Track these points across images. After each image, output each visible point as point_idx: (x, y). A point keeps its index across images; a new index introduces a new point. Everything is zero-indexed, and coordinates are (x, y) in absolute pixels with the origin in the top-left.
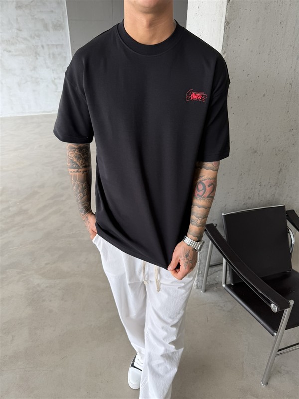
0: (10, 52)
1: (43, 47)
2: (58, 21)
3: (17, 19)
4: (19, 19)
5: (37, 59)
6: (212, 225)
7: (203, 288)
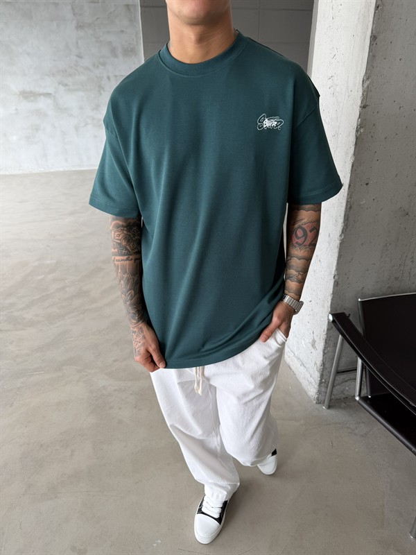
0: (66, 85)
1: (109, 78)
2: (130, 44)
3: (77, 43)
4: (79, 42)
5: (101, 94)
7: (326, 403)
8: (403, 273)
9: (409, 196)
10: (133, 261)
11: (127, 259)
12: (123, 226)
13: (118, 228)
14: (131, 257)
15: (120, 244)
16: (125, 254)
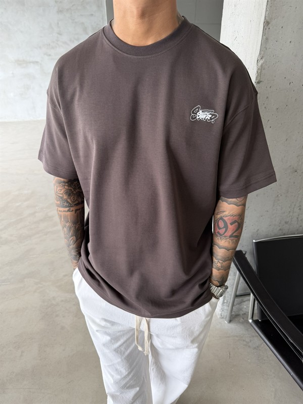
6: (240, 252)
7: (228, 318)
8: (292, 219)
9: (298, 157)
10: (74, 212)
11: (68, 211)
12: (64, 182)
13: (60, 183)
14: (72, 209)
15: (62, 198)
16: (66, 207)
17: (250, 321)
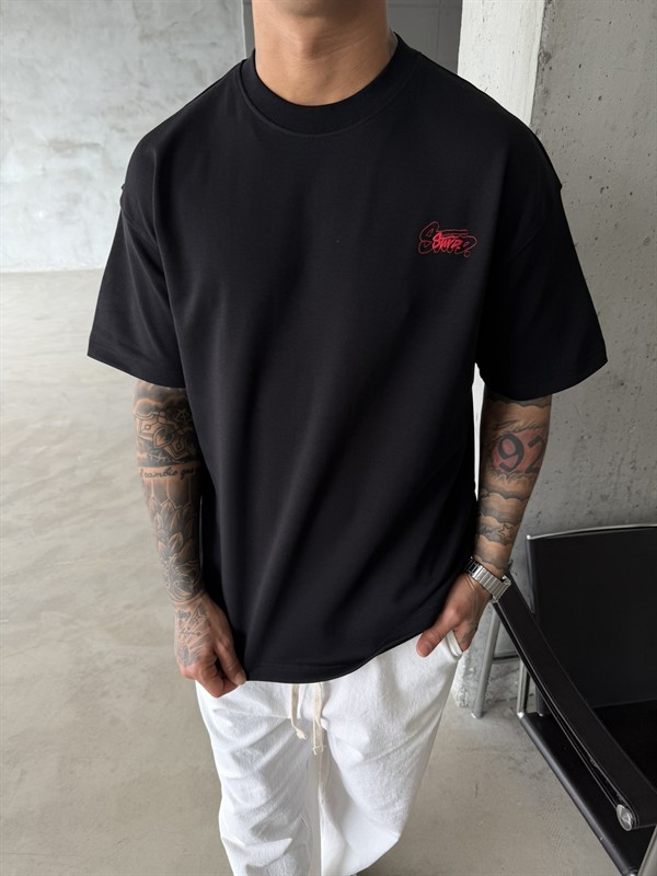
7: (477, 708)
8: (616, 489)
10: (178, 476)
11: (166, 473)
12: (157, 409)
13: (147, 412)
14: (174, 468)
15: (151, 444)
16: (161, 464)
17: (521, 715)
